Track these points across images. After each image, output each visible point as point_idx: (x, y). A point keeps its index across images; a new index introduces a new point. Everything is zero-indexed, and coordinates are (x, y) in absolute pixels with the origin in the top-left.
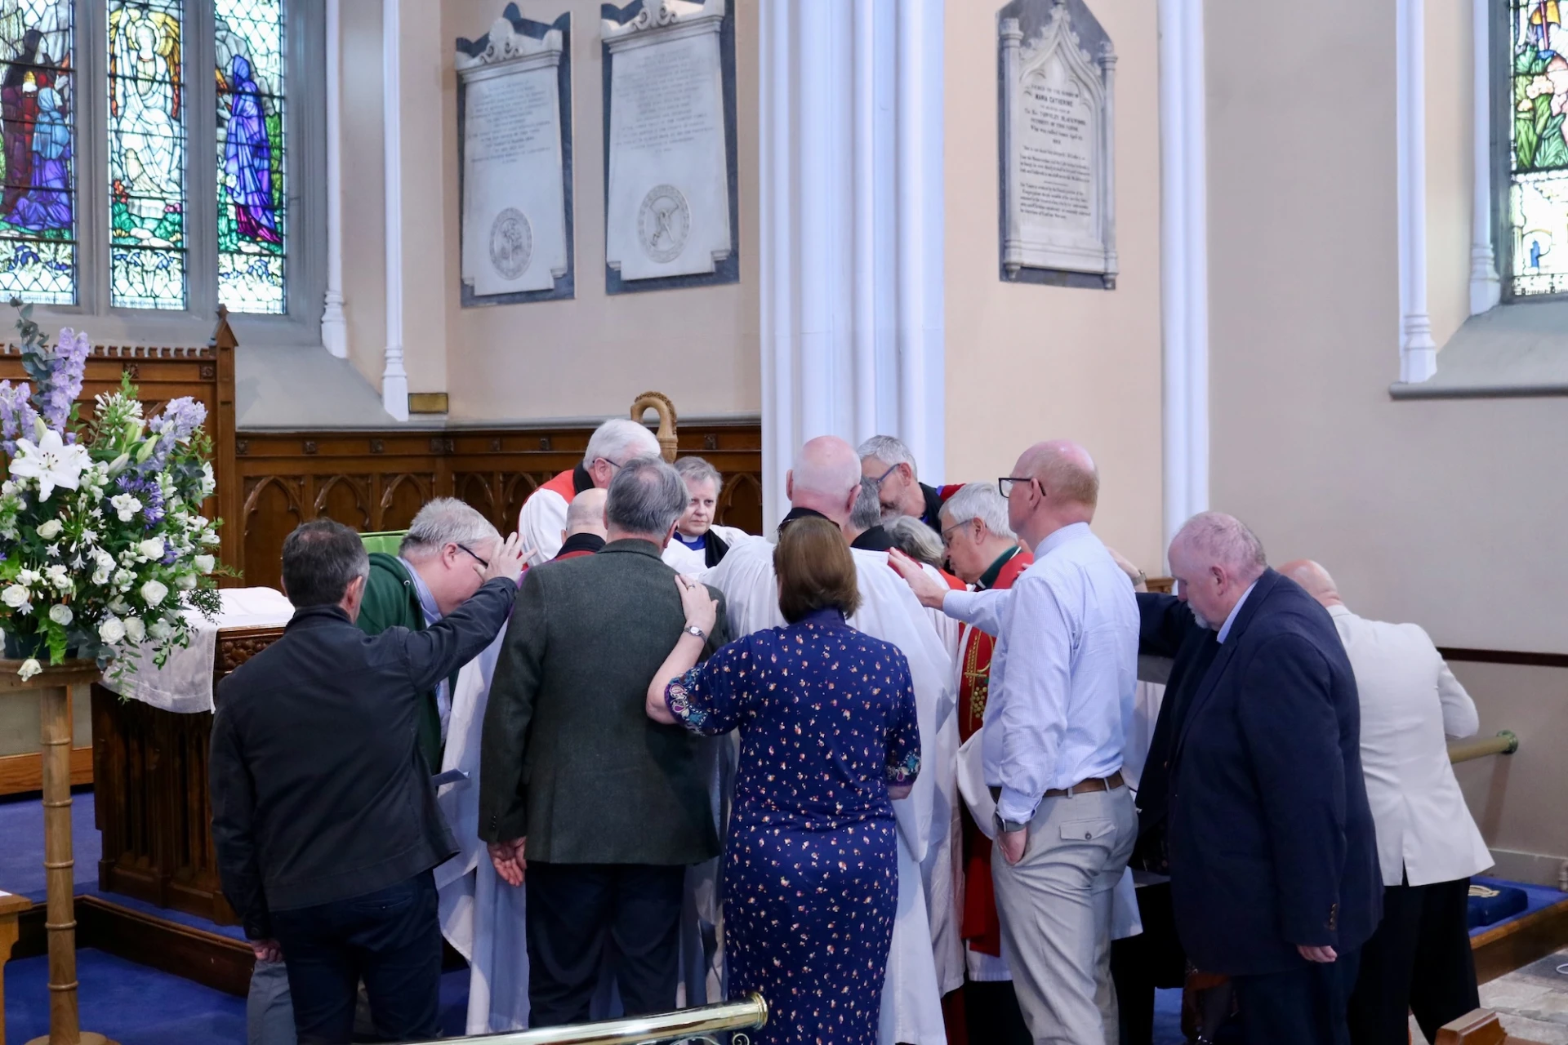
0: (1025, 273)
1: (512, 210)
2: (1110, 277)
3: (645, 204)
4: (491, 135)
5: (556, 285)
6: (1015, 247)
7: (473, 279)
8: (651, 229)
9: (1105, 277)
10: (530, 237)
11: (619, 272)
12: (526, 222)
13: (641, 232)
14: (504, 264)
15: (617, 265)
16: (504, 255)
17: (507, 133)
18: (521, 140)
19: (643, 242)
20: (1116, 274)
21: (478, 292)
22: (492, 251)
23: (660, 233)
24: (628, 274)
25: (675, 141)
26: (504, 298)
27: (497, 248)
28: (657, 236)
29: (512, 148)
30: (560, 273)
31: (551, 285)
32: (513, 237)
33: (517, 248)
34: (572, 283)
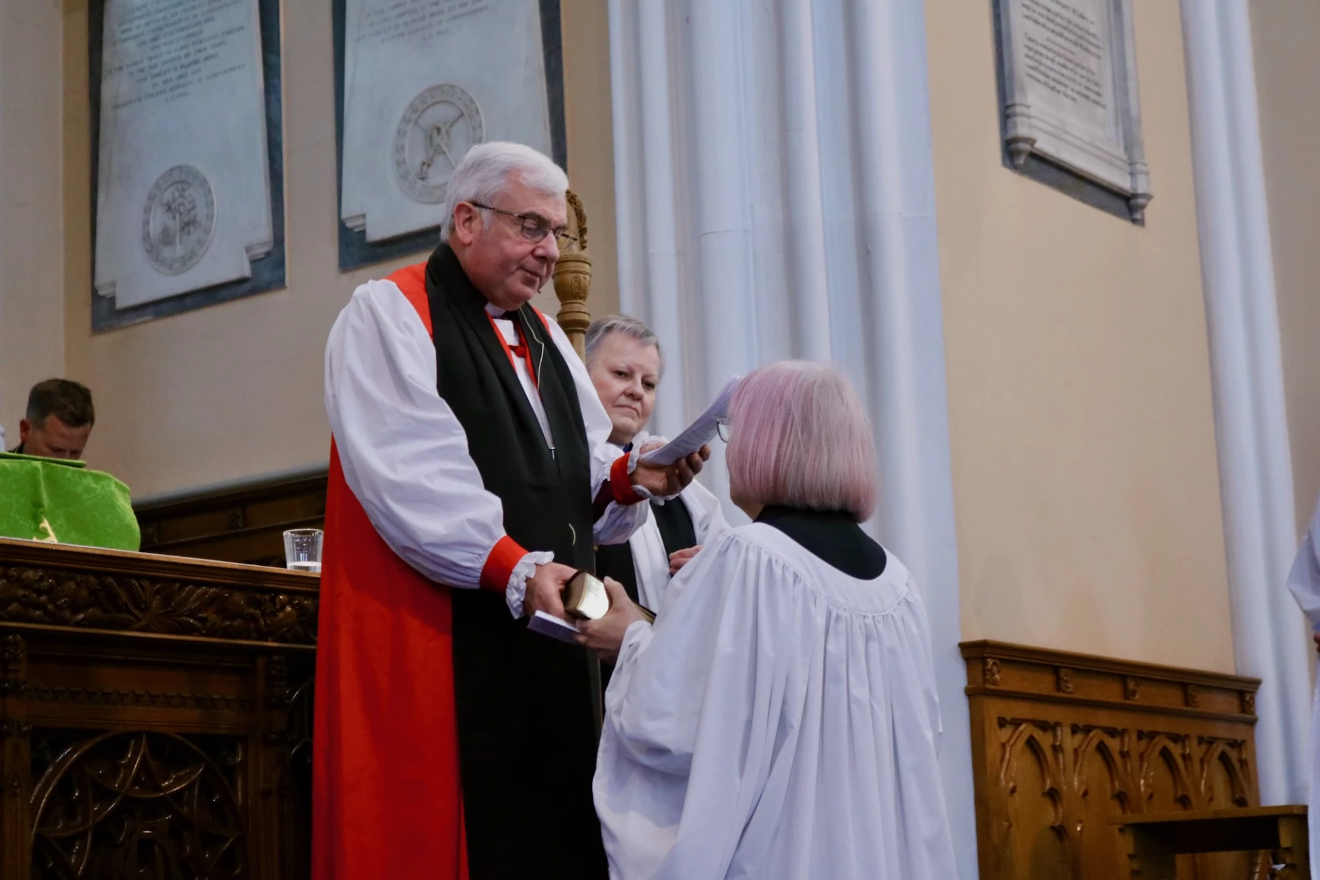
0: (1034, 164)
1: (180, 168)
2: (1141, 201)
3: (405, 120)
4: (146, 63)
5: (253, 270)
6: (1023, 115)
7: (114, 285)
8: (416, 156)
9: (1133, 202)
10: (210, 204)
11: (363, 232)
12: (204, 182)
13: (400, 163)
14: (167, 252)
15: (360, 222)
16: (167, 238)
17: (174, 55)
18: (196, 62)
19: (404, 176)
20: (1148, 197)
21: (121, 304)
22: (146, 237)
23: (432, 160)
24: (377, 231)
25: (455, 18)
26: (165, 307)
27: (155, 229)
28: (427, 164)
29: (180, 77)
30: (260, 251)
31: (246, 271)
32: (182, 209)
33: (188, 225)
34: (281, 264)
